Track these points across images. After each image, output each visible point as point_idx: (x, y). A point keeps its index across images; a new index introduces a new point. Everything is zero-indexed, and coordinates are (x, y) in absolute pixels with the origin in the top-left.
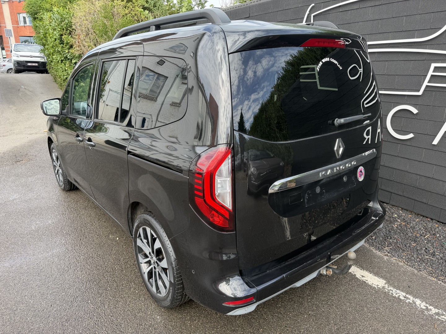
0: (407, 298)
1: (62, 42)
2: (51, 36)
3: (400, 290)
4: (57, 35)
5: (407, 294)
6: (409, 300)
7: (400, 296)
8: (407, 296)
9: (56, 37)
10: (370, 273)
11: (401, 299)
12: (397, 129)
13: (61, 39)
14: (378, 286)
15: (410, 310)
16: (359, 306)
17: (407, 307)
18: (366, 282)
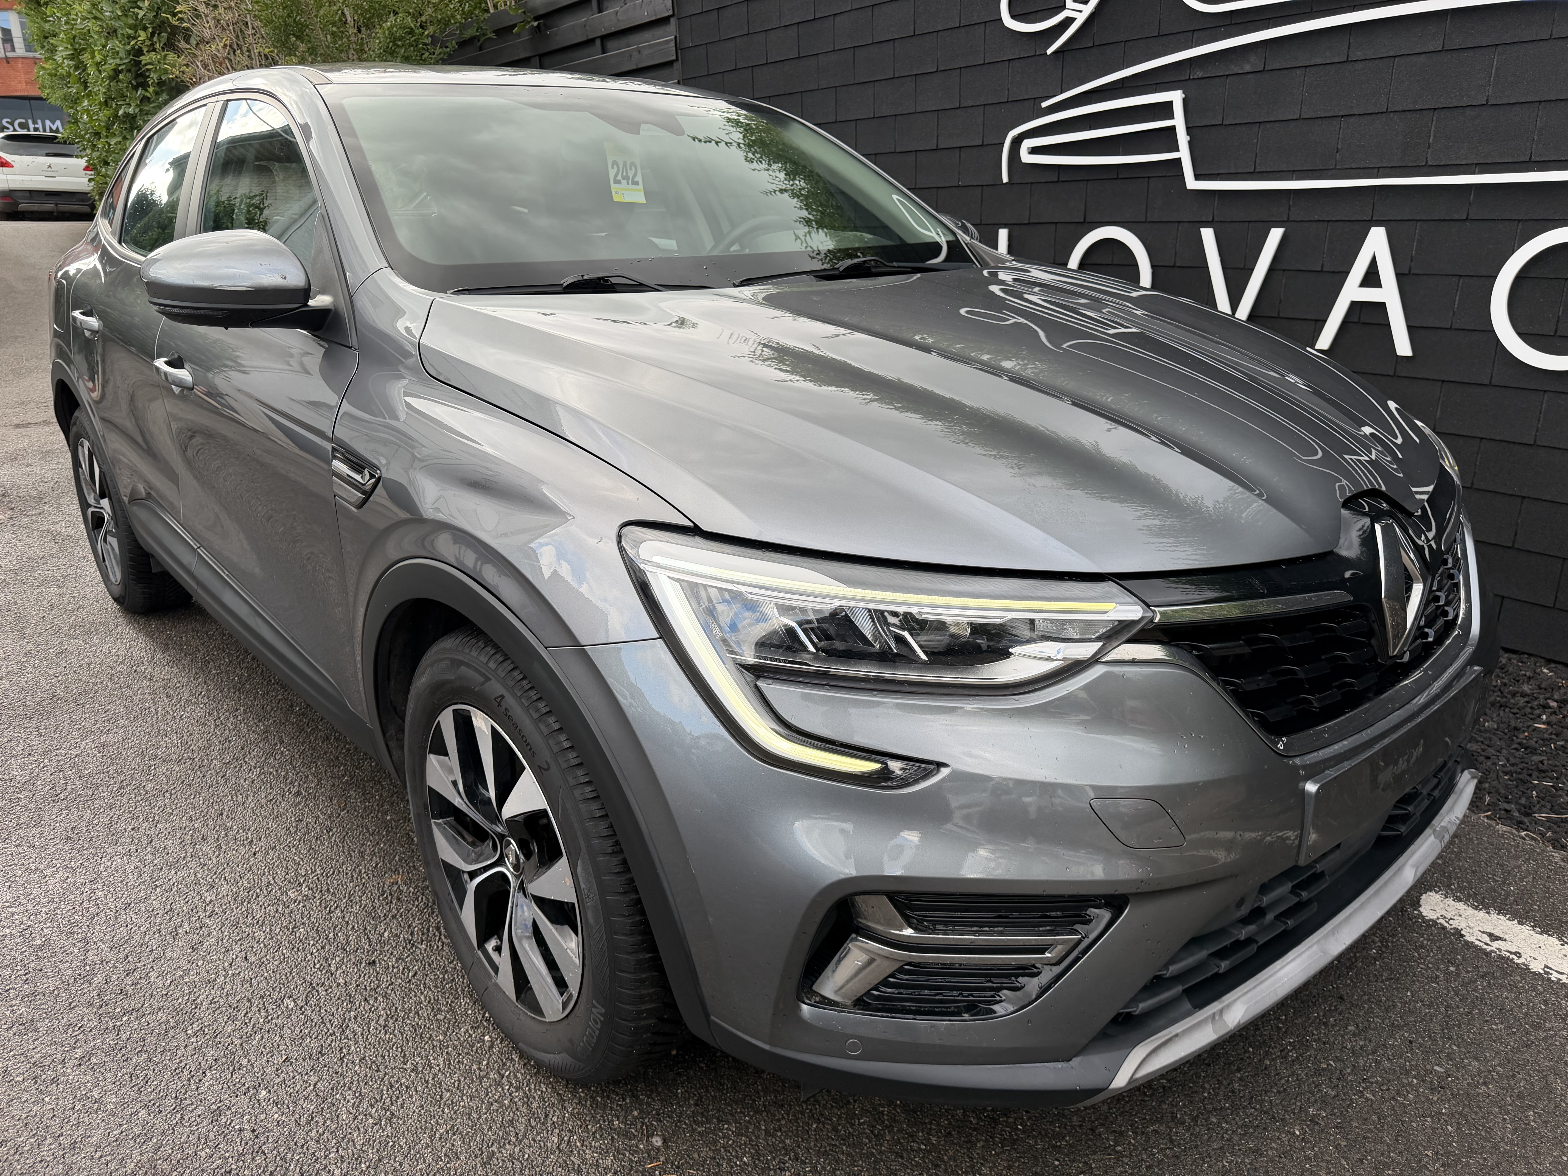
1: (141, 80)
2: (98, 58)
4: (122, 54)
9: (118, 61)
12: (1535, 332)
13: (140, 69)
18: (1517, 960)
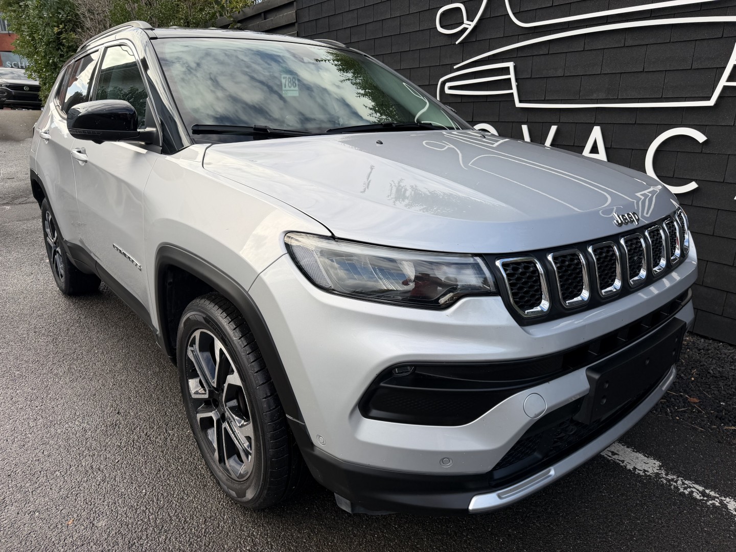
0: (708, 496)
3: (690, 480)
5: (706, 488)
6: (713, 501)
7: (692, 492)
8: (707, 491)
10: (628, 447)
11: (695, 499)
12: (664, 175)
14: (646, 473)
15: (717, 522)
16: (613, 516)
17: (711, 516)
18: (622, 464)
